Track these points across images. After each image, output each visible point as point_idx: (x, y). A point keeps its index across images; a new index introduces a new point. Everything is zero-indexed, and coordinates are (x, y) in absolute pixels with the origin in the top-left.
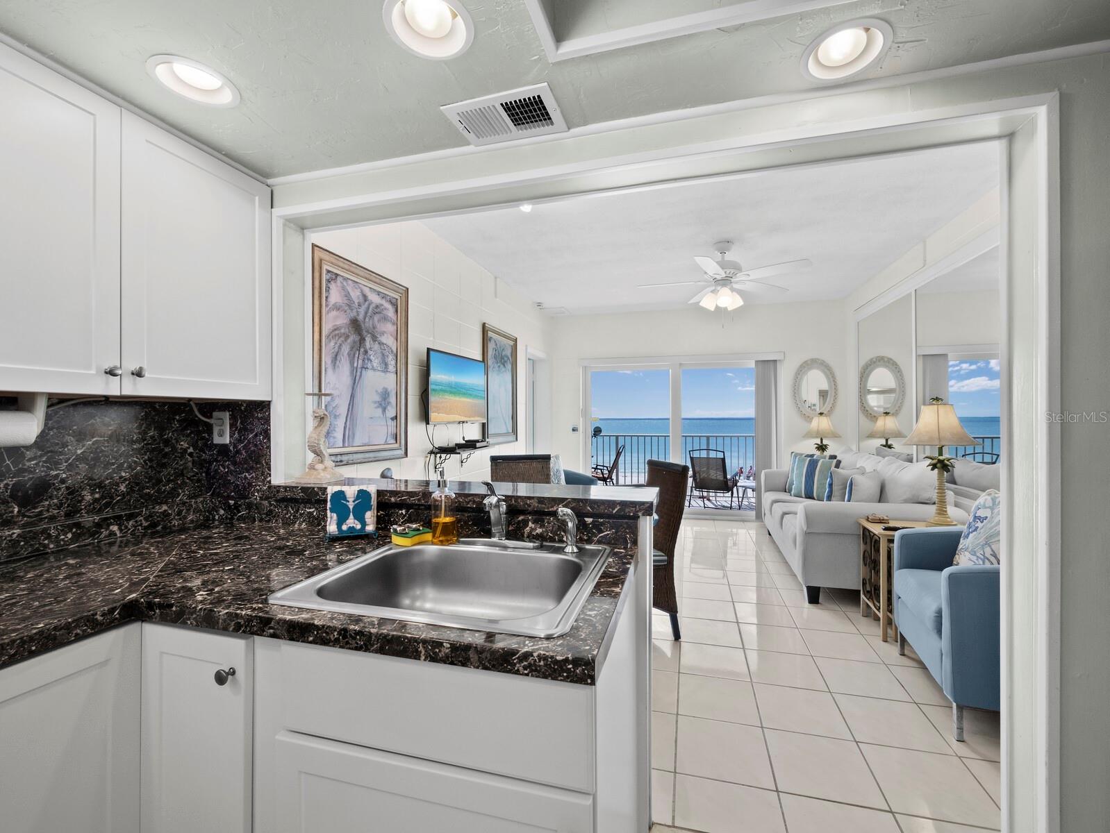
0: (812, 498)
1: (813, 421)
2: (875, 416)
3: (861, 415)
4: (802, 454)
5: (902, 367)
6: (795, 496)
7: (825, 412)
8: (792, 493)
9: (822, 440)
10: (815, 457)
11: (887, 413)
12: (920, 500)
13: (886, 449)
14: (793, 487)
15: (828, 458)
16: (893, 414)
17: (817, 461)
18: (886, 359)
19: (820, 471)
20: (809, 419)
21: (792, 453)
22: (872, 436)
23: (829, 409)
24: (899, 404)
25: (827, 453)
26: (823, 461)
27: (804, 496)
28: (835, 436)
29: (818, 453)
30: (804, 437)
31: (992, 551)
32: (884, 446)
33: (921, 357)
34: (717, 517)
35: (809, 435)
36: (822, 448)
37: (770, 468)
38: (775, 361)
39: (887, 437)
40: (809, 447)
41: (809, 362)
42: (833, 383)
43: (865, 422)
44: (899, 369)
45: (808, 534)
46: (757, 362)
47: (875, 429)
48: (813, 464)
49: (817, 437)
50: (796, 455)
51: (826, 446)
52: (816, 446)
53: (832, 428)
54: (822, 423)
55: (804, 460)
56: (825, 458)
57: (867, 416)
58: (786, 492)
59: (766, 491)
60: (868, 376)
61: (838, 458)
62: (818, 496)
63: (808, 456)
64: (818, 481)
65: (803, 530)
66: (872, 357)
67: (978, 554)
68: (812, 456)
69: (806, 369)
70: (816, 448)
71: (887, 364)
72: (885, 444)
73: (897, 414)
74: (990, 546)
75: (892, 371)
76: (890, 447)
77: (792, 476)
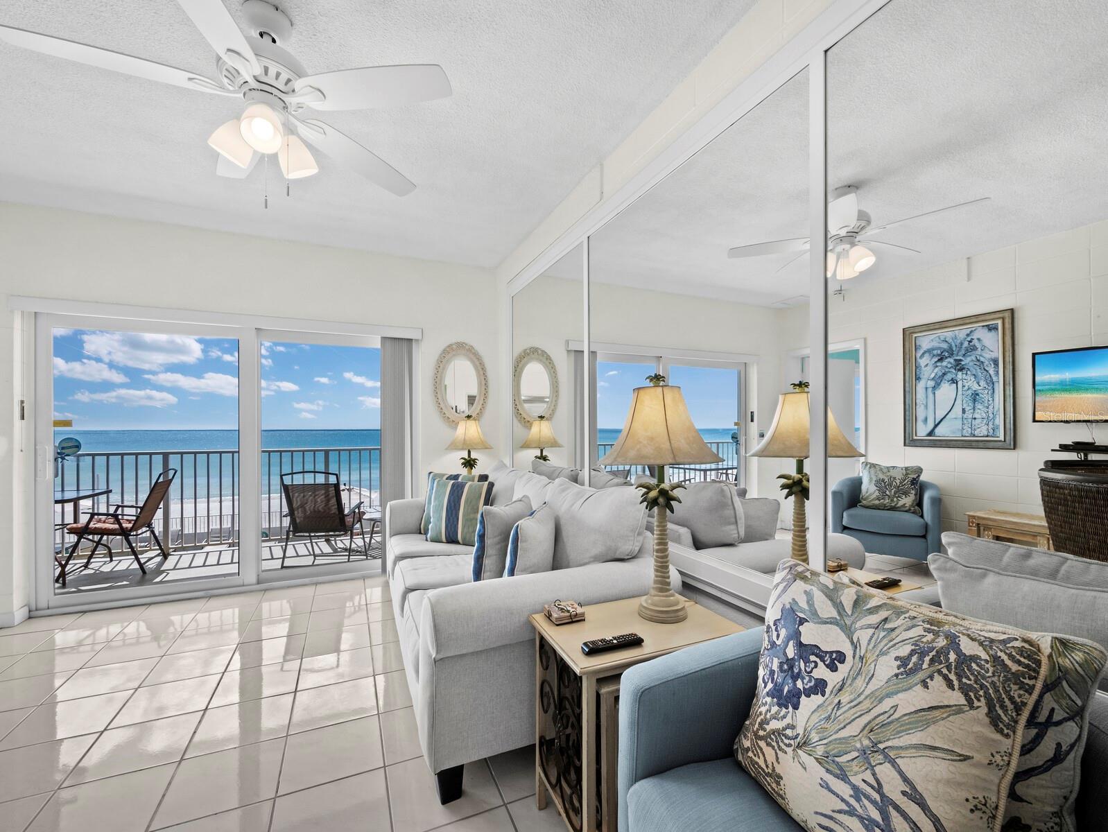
0: (457, 542)
1: (459, 427)
2: (529, 421)
3: (516, 421)
4: (444, 475)
5: (555, 364)
6: (433, 540)
7: (474, 415)
8: (429, 536)
9: (469, 452)
10: (460, 480)
11: (542, 417)
12: (618, 556)
13: (541, 461)
14: (430, 527)
15: (476, 479)
16: (547, 419)
17: (462, 486)
18: (540, 352)
19: (466, 502)
20: (454, 424)
21: (430, 473)
22: (526, 446)
23: (478, 411)
24: (552, 407)
25: (476, 472)
26: (471, 486)
27: (444, 540)
28: (485, 447)
29: (464, 472)
30: (446, 449)
31: (906, 780)
32: (539, 458)
33: (573, 353)
34: (320, 579)
35: (453, 446)
36: (469, 463)
37: (403, 497)
38: (410, 340)
39: (542, 446)
40: (452, 464)
41: (454, 346)
42: (483, 378)
43: (519, 428)
44: (553, 364)
45: (438, 663)
46: (384, 339)
47: (530, 436)
48: (457, 490)
49: (463, 449)
50: (434, 477)
51: (474, 460)
52: (463, 461)
53: (482, 437)
54: (468, 430)
55: (445, 485)
56: (473, 481)
57: (520, 421)
58: (420, 533)
59: (393, 534)
60: (522, 370)
61: (490, 479)
62: (464, 539)
63: (451, 478)
64: (464, 516)
65: (430, 656)
66: (525, 348)
67: (857, 780)
68: (456, 477)
69: (450, 355)
70: (462, 464)
71: (541, 358)
72: (539, 455)
73: (551, 418)
74: (893, 763)
75: (546, 367)
76: (545, 459)
77: (429, 508)
